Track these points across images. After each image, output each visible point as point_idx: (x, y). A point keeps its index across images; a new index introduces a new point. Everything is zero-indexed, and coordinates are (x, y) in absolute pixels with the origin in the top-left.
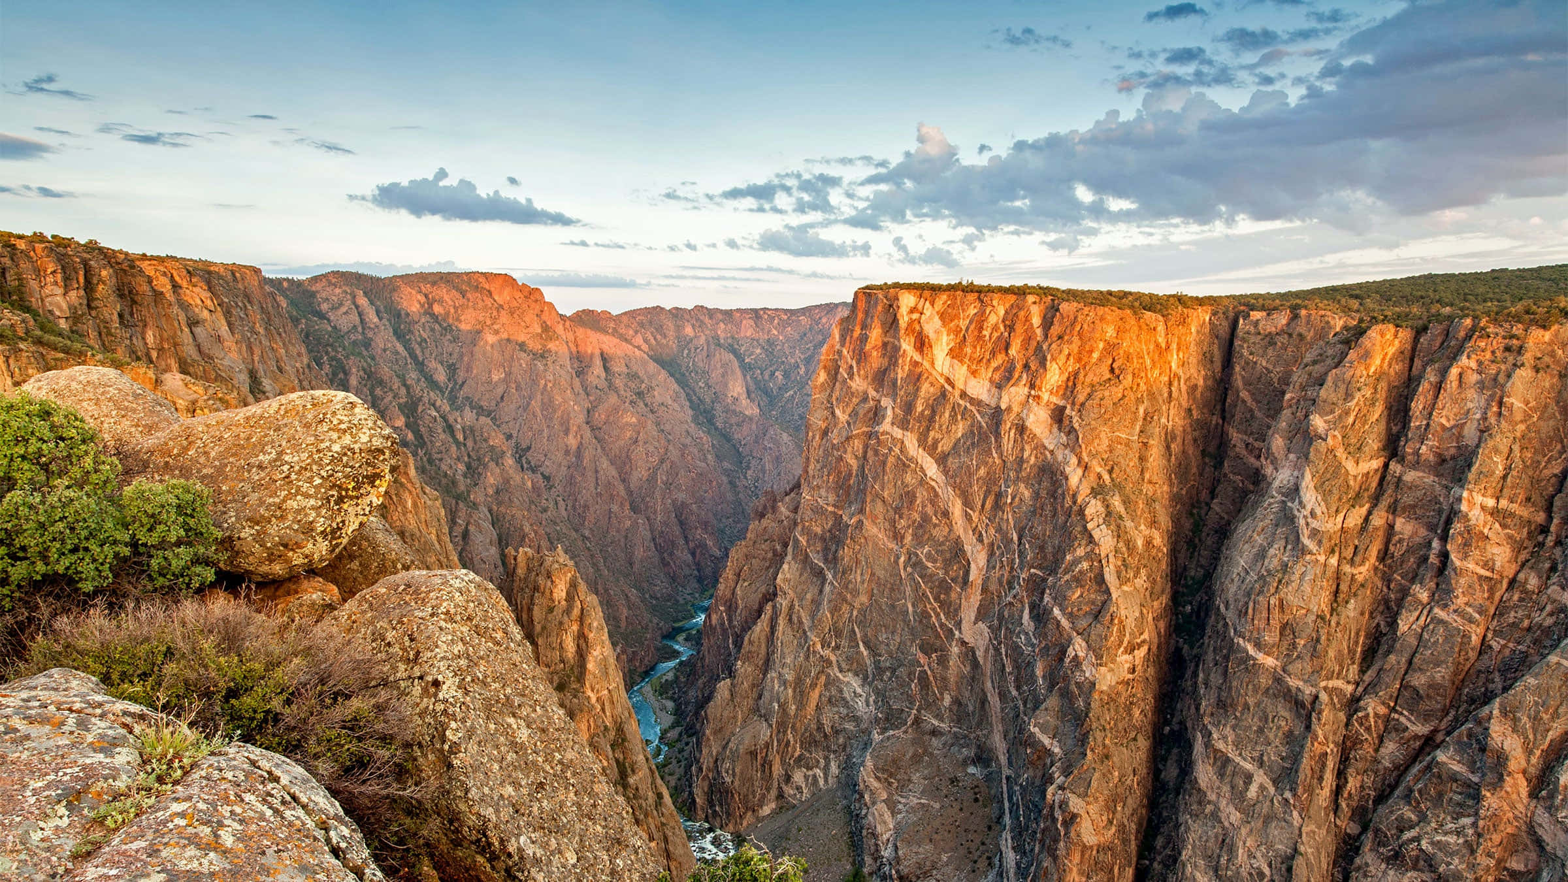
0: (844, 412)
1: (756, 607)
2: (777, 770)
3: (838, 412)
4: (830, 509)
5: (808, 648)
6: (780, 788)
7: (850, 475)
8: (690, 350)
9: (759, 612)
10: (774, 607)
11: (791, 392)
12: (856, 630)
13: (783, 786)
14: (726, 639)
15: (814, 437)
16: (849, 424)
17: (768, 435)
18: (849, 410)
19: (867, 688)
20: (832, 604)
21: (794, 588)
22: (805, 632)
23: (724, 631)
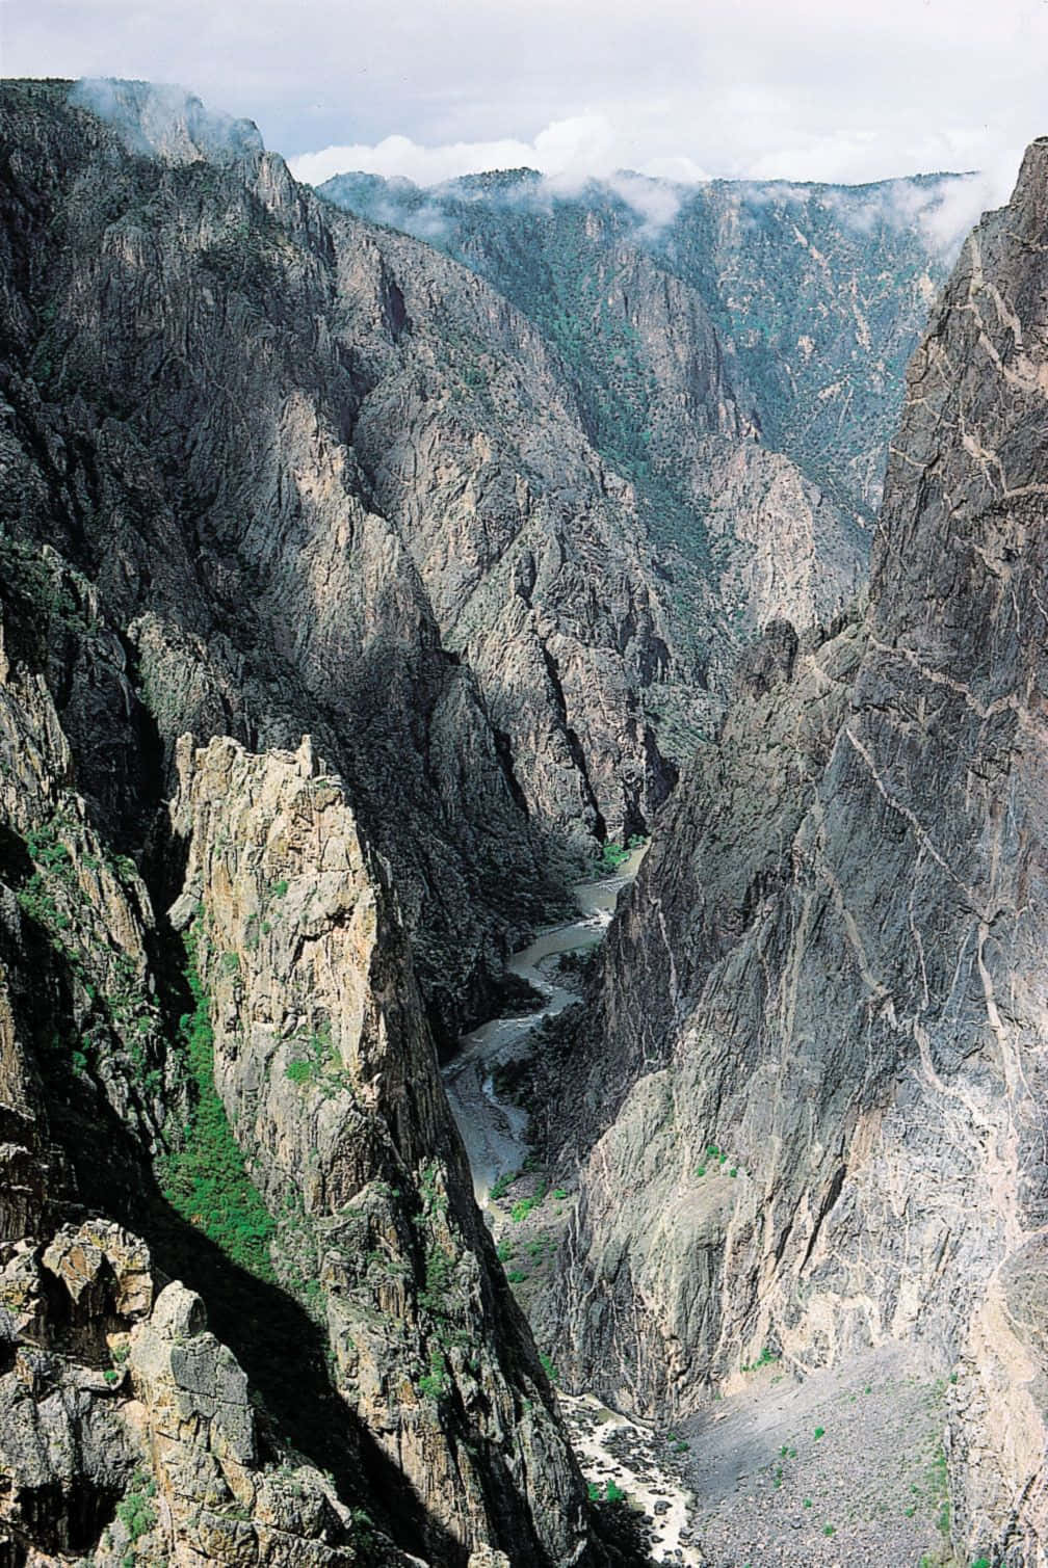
0: (984, 443)
1: (739, 903)
2: (771, 1294)
3: (970, 443)
4: (937, 678)
5: (863, 1014)
6: (772, 1332)
7: (991, 598)
8: (595, 276)
9: (747, 914)
10: (782, 906)
11: (836, 388)
12: (985, 974)
13: (782, 1329)
14: (662, 974)
15: (905, 502)
16: (995, 473)
17: (775, 489)
18: (994, 441)
19: (1002, 1116)
20: (929, 909)
21: (837, 863)
22: (856, 971)
23: (659, 955)
